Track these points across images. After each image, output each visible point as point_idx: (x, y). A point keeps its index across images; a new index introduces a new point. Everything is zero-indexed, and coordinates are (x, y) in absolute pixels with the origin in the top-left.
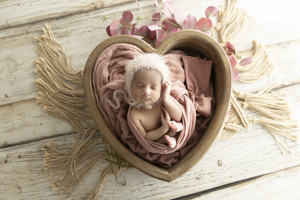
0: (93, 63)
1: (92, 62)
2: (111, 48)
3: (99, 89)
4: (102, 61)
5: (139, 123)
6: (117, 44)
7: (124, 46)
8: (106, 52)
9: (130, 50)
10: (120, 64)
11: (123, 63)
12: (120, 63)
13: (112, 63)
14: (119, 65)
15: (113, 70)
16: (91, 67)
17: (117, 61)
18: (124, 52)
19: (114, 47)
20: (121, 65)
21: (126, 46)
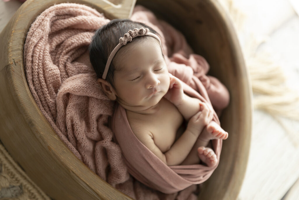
0: (20, 52)
1: (19, 49)
2: (46, 16)
3: (50, 100)
4: (38, 43)
5: (152, 141)
6: (56, 6)
7: (68, 7)
8: (39, 25)
9: (80, 14)
10: (72, 43)
11: (77, 40)
12: (73, 41)
13: (54, 44)
14: (70, 46)
15: (63, 58)
16: (20, 61)
17: (63, 39)
18: (71, 20)
19: (51, 12)
20: (77, 45)
21: (71, 7)
